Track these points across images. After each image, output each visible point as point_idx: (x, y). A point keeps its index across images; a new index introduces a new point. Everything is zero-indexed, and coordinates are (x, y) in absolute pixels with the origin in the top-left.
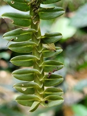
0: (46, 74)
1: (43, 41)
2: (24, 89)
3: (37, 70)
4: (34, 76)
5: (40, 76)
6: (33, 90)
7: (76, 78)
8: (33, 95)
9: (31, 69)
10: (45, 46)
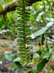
0: (27, 56)
1: (27, 49)
2: (22, 60)
3: (25, 56)
4: (24, 57)
5: (26, 57)
6: (24, 60)
7: (35, 47)
8: (24, 62)
9: (24, 55)
10: (27, 50)
